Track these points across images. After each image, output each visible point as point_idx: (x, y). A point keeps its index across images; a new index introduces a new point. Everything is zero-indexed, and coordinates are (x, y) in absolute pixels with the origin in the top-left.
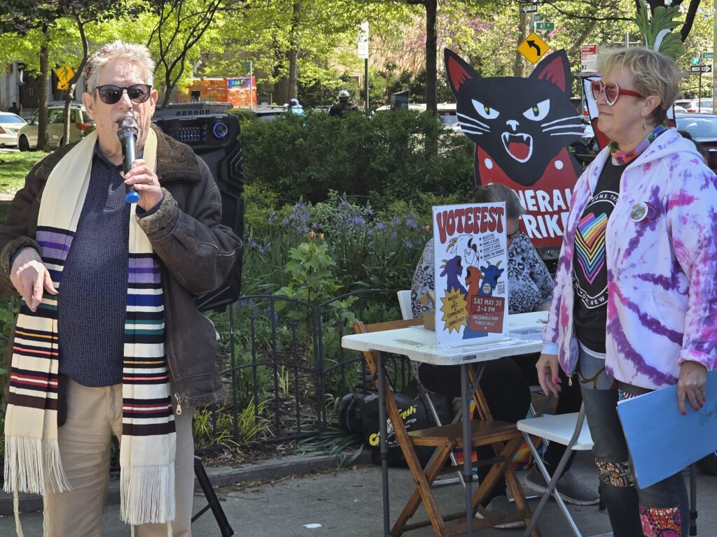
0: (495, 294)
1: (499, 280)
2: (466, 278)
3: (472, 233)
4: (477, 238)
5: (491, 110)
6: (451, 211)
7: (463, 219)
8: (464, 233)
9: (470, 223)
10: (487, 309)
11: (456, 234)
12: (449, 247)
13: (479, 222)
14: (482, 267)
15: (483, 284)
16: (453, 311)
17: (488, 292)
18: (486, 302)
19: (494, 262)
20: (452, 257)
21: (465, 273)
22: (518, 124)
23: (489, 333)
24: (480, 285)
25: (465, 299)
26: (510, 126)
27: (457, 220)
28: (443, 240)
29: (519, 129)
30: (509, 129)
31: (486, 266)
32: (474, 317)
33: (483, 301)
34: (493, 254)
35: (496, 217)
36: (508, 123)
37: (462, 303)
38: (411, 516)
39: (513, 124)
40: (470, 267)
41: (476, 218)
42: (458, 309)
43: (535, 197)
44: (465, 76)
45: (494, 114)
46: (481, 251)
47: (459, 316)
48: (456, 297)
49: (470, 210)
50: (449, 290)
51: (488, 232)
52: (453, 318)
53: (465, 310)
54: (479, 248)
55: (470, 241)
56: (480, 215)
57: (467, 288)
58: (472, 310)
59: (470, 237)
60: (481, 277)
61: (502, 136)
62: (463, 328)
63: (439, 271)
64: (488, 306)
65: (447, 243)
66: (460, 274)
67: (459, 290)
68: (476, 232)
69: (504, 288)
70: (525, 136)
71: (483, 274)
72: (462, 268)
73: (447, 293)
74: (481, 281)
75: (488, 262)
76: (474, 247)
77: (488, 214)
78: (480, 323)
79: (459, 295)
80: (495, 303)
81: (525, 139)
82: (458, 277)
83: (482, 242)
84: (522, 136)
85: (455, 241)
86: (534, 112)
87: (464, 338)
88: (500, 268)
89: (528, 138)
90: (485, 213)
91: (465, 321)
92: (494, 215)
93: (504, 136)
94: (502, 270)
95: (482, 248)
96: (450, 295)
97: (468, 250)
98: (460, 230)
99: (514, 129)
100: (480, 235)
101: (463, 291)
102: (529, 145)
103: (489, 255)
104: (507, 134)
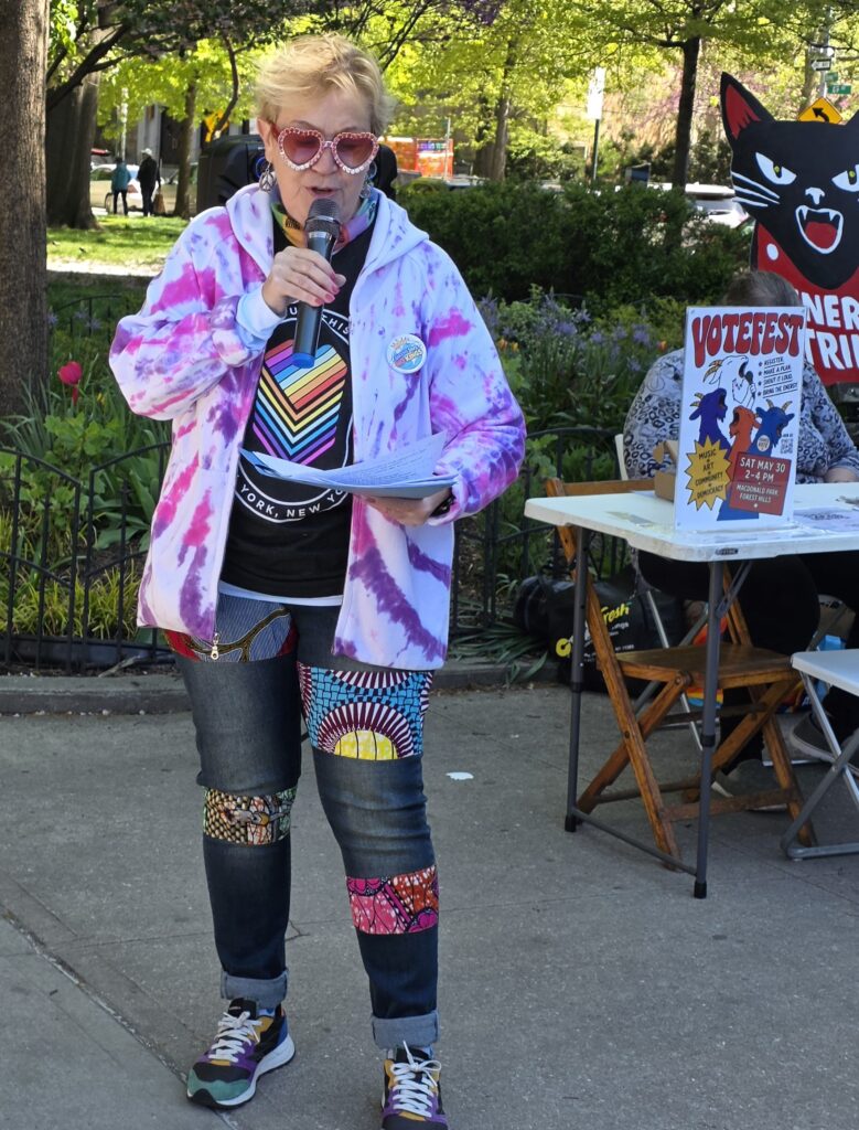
0: (776, 453)
1: (785, 431)
2: (732, 425)
3: (748, 354)
4: (755, 362)
5: (784, 171)
6: (717, 317)
7: (736, 330)
8: (734, 353)
9: (746, 337)
10: (761, 476)
11: (721, 354)
12: (709, 373)
13: (761, 337)
14: (759, 410)
15: (758, 436)
16: (705, 474)
17: (765, 449)
18: (760, 464)
19: (778, 402)
20: (712, 389)
21: (729, 417)
22: (823, 194)
23: (761, 515)
24: (753, 437)
25: (726, 458)
26: (810, 197)
27: (725, 331)
28: (699, 362)
29: (824, 202)
30: (809, 201)
31: (766, 408)
32: (739, 487)
33: (756, 464)
34: (779, 389)
35: (790, 331)
36: (808, 192)
37: (720, 463)
38: (611, 783)
39: (816, 193)
40: (740, 408)
41: (757, 330)
42: (713, 473)
43: (839, 307)
44: (750, 118)
45: (788, 177)
46: (760, 384)
47: (715, 483)
48: (713, 453)
49: (747, 317)
50: (702, 442)
51: (774, 354)
52: (705, 486)
53: (725, 474)
54: (756, 379)
55: (744, 365)
56: (764, 326)
57: (731, 441)
58: (736, 473)
59: (744, 360)
60: (755, 424)
61: (797, 211)
62: (719, 503)
63: (688, 409)
64: (762, 471)
65: (706, 367)
66: (722, 417)
67: (718, 443)
68: (754, 353)
69: (791, 445)
70: (833, 213)
71: (759, 420)
72: (726, 408)
73: (699, 445)
74: (755, 431)
75: (769, 402)
76: (749, 377)
77: (776, 325)
78: (747, 497)
79: (718, 451)
80: (775, 467)
81: (832, 217)
82: (719, 422)
83: (762, 369)
84: (828, 213)
85: (718, 364)
86: (850, 177)
87: (720, 518)
88: (787, 412)
89: (837, 218)
90: (773, 323)
91: (723, 493)
92: (787, 328)
93: (801, 213)
94: (792, 416)
95: (762, 379)
96: (702, 450)
97: (739, 380)
98: (728, 349)
99: (817, 201)
100: (761, 357)
101: (725, 444)
102: (837, 228)
103: (771, 391)
104: (805, 209)
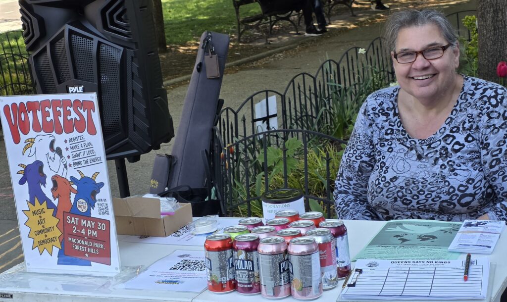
0: (95, 213)
2: (53, 190)
3: (54, 133)
4: (61, 140)
6: (22, 104)
10: (86, 232)
11: (32, 134)
14: (72, 178)
15: (76, 199)
19: (88, 172)
20: (30, 161)
21: (49, 184)
27: (30, 115)
28: (17, 140)
31: (79, 177)
32: (70, 239)
33: (80, 222)
34: (86, 162)
35: (85, 114)
37: (51, 221)
40: (57, 176)
42: (47, 226)
46: (69, 157)
48: (42, 211)
50: (32, 202)
55: (52, 143)
58: (66, 230)
59: (52, 139)
63: (16, 178)
64: (87, 228)
65: (22, 144)
66: (44, 183)
67: (45, 203)
71: (75, 187)
72: (45, 176)
73: (30, 204)
75: (80, 172)
76: (59, 151)
77: (71, 109)
79: (45, 209)
80: (96, 225)
83: (68, 145)
88: (97, 181)
90: (68, 108)
91: (58, 243)
92: (81, 111)
94: (102, 184)
95: (69, 153)
96: (34, 209)
98: (37, 129)
100: (65, 136)
101: (50, 205)
103: (79, 163)
